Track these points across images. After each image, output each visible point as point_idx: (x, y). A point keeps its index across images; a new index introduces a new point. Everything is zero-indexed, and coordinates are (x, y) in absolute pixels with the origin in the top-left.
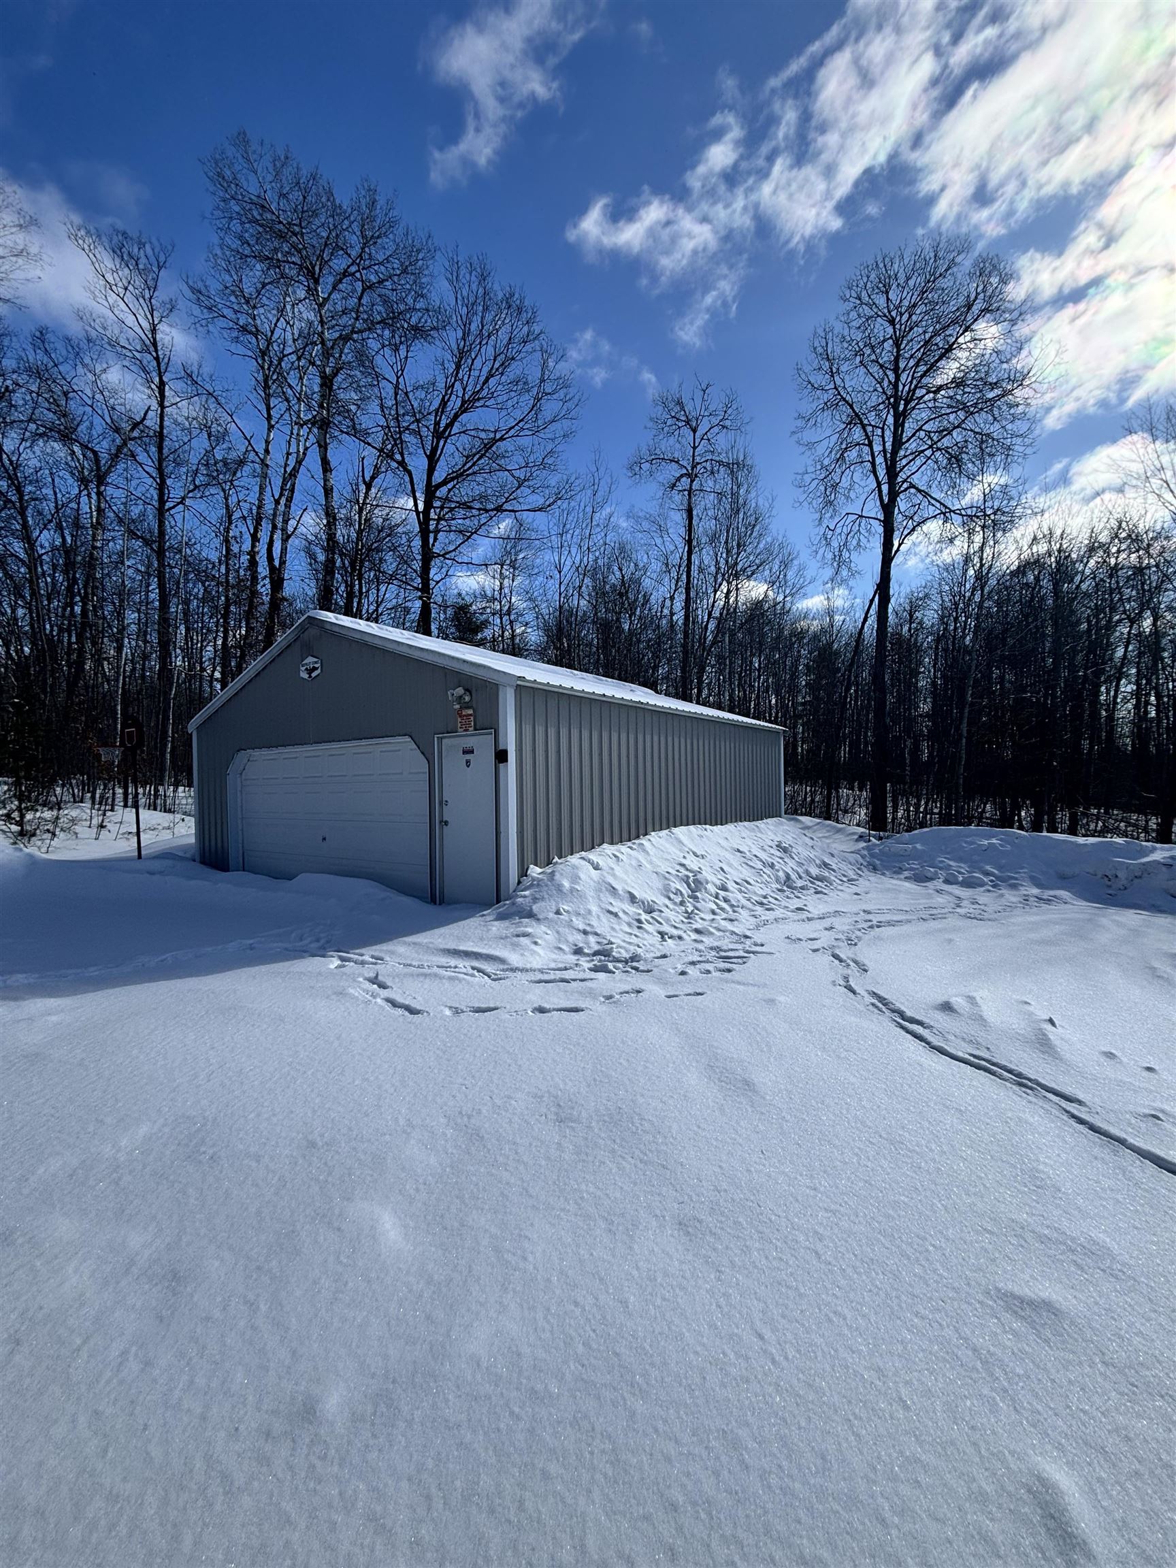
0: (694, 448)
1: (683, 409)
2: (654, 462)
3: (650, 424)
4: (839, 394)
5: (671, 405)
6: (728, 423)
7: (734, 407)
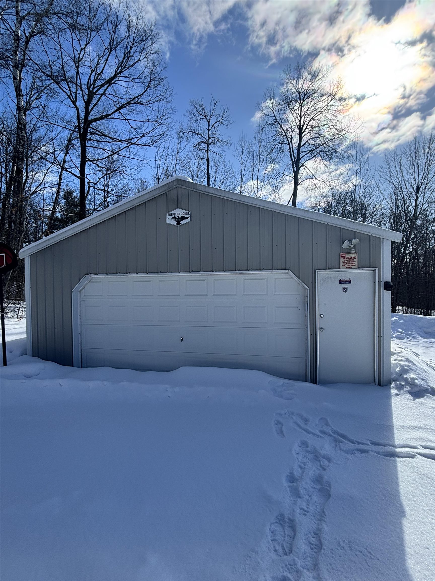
0: (209, 130)
1: (203, 110)
2: (189, 133)
3: (186, 114)
4: (276, 119)
5: (198, 107)
6: (223, 121)
7: (228, 114)
